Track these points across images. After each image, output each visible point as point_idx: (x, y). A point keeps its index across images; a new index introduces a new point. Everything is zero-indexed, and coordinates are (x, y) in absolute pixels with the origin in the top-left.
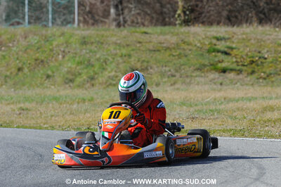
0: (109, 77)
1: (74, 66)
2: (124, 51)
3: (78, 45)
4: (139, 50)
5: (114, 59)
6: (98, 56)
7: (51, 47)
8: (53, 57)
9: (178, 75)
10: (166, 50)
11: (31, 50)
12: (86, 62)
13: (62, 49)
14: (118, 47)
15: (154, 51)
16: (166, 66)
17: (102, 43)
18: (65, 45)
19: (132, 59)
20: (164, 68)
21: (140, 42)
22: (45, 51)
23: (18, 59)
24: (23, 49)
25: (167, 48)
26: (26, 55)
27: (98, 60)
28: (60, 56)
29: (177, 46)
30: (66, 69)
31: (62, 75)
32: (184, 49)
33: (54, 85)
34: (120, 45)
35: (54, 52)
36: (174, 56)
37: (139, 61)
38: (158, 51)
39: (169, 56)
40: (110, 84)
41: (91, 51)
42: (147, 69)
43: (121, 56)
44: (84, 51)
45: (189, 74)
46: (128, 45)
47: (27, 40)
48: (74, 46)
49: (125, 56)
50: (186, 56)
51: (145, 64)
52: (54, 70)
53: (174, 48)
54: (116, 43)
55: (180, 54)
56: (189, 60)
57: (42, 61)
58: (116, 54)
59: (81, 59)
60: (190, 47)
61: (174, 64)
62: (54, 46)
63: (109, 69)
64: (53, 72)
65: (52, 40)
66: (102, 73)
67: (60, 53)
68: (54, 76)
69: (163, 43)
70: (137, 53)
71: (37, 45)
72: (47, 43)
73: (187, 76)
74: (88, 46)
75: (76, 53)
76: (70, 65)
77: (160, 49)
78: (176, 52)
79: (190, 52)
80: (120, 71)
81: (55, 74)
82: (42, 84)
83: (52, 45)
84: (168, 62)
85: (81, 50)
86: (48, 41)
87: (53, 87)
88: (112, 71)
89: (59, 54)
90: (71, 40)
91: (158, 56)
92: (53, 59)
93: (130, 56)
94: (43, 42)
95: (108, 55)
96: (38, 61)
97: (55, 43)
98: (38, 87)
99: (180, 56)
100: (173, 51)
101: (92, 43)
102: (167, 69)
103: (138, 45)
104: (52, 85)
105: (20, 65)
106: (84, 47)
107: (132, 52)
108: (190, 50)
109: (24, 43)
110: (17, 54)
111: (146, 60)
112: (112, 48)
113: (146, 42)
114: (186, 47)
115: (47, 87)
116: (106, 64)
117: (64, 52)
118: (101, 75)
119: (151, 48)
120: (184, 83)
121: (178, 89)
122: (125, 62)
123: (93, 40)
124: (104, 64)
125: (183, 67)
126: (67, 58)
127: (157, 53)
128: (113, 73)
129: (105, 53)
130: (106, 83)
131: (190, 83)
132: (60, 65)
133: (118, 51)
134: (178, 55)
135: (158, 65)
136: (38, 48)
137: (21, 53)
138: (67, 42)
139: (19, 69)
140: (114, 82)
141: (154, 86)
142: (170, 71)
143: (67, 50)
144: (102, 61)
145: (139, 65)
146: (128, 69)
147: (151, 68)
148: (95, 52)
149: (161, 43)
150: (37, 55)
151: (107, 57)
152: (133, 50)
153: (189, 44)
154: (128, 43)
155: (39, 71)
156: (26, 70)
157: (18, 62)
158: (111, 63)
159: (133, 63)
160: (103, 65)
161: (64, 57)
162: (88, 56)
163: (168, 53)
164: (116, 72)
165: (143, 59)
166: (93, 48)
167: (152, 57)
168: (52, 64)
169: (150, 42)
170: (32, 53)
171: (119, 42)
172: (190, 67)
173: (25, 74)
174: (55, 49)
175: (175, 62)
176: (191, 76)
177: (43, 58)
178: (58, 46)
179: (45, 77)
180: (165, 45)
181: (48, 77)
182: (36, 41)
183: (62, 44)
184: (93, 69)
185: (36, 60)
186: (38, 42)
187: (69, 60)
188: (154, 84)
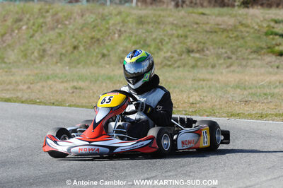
0: (165, 57)
1: (129, 46)
2: (181, 32)
3: (134, 25)
4: (196, 31)
5: (170, 39)
6: (154, 36)
7: (107, 26)
8: (109, 36)
9: (234, 57)
10: (223, 32)
11: (88, 28)
12: (142, 42)
13: (118, 28)
14: (175, 28)
15: (211, 32)
16: (222, 48)
17: (159, 23)
18: (121, 24)
19: (189, 40)
20: (221, 50)
21: (197, 23)
22: (101, 30)
23: (73, 37)
24: (80, 27)
25: (224, 30)
26: (82, 34)
27: (154, 40)
28: (117, 35)
29: (235, 28)
30: (122, 49)
31: (117, 55)
32: (241, 32)
33: (109, 64)
34: (176, 25)
35: (111, 31)
36: (231, 38)
37: (195, 42)
38: (216, 32)
39: (226, 37)
40: (166, 65)
41: (147, 31)
42: (203, 50)
43: (178, 37)
44: (140, 31)
45: (246, 57)
46: (185, 26)
47: (84, 18)
48: (130, 25)
49: (182, 37)
50: (243, 38)
51: (201, 45)
52: (110, 49)
53: (231, 30)
54: (173, 24)
55: (237, 36)
56: (246, 42)
57: (98, 40)
58: (172, 35)
59: (137, 38)
60: (248, 29)
61: (231, 46)
62: (110, 25)
63: (165, 50)
64: (109, 51)
65: (109, 19)
66: (158, 53)
67: (117, 32)
68: (109, 55)
69: (221, 25)
70: (193, 34)
71: (94, 24)
72: (104, 23)
73: (243, 59)
74: (144, 26)
75: (132, 33)
76: (125, 44)
77: (217, 30)
78: (233, 34)
79: (247, 35)
80: (177, 52)
81: (111, 53)
82: (97, 63)
83: (108, 24)
84: (225, 43)
85: (137, 30)
86: (104, 19)
87: (108, 66)
88: (167, 52)
89: (115, 33)
90: (128, 19)
91: (215, 38)
92: (109, 38)
93: (186, 37)
94: (99, 21)
95: (165, 35)
96: (94, 40)
97: (111, 22)
98: (93, 65)
99: (237, 38)
100: (230, 32)
101: (149, 23)
102: (224, 51)
103: (195, 26)
104: (107, 64)
105: (76, 43)
106: (141, 26)
107: (188, 33)
108: (248, 32)
109: (80, 21)
110: (73, 32)
111: (202, 41)
112: (168, 28)
113: (204, 24)
114: (243, 29)
115: (102, 67)
116: (162, 44)
117: (120, 31)
118: (156, 55)
119: (208, 29)
120: (240, 65)
121: (234, 71)
122: (181, 43)
123: (149, 20)
124: (160, 44)
125: (239, 49)
126: (122, 38)
127: (214, 35)
128: (169, 54)
129: (161, 34)
130: (162, 63)
131: (246, 66)
132: (116, 44)
133: (174, 32)
134: (235, 37)
135: (215, 46)
136: (94, 27)
137: (77, 31)
138: (123, 22)
139: (75, 48)
140: (170, 63)
141: (209, 68)
142: (226, 53)
143: (123, 30)
144: (158, 41)
145: (195, 46)
146: (184, 50)
147: (207, 49)
148: (151, 32)
149: (218, 25)
150: (94, 33)
151: (163, 37)
152: (190, 31)
153: (247, 26)
154: (185, 24)
155: (94, 50)
156: (81, 48)
157: (74, 40)
158: (167, 43)
159: (189, 44)
160: (158, 45)
161: (120, 36)
162: (144, 35)
163: (225, 34)
164: (172, 52)
165: (199, 40)
166: (150, 27)
167: (208, 38)
168: (107, 43)
169: (208, 23)
170: (88, 31)
171: (175, 22)
172: (246, 49)
173: (80, 52)
174: (112, 28)
175: (232, 44)
176: (248, 59)
177: (99, 37)
178: (114, 25)
179: (100, 56)
180: (222, 27)
181: (104, 56)
182: (92, 20)
183: (119, 23)
184: (149, 49)
185: (92, 38)
186: (94, 21)
187: (125, 39)
188: (210, 66)
